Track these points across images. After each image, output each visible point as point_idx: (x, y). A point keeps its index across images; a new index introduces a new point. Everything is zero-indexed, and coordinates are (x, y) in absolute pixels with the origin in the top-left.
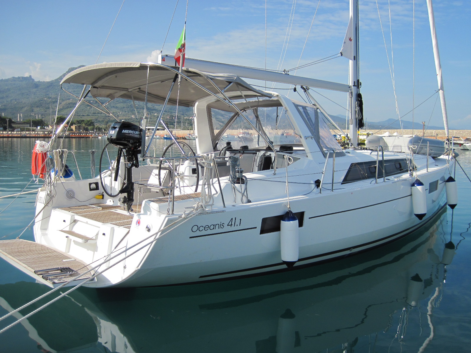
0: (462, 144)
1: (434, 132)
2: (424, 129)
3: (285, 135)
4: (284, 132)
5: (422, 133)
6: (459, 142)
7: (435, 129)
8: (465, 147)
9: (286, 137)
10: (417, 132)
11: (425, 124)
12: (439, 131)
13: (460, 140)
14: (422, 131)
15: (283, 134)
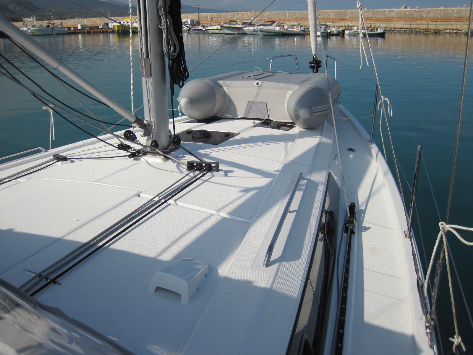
0: (240, 28)
1: (209, 15)
2: (199, 13)
3: (51, 26)
4: (50, 23)
5: (197, 17)
6: (237, 26)
7: (210, 13)
8: (243, 31)
9: (53, 29)
10: (192, 16)
11: (199, 8)
12: (214, 14)
13: (237, 24)
14: (197, 15)
15: (48, 26)
